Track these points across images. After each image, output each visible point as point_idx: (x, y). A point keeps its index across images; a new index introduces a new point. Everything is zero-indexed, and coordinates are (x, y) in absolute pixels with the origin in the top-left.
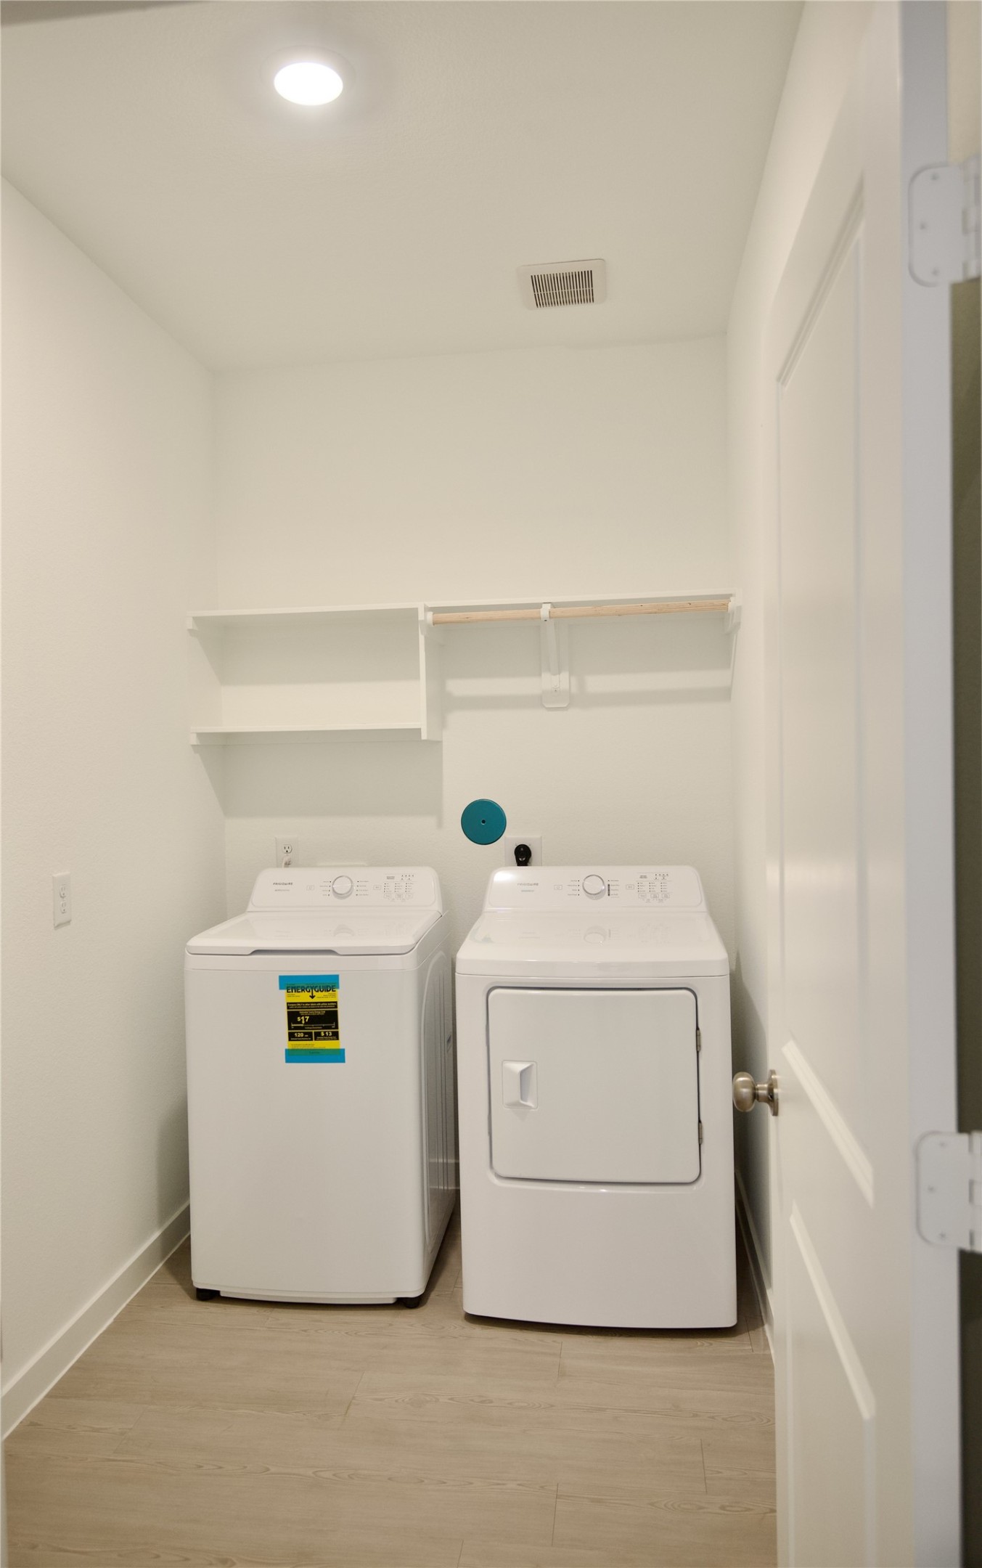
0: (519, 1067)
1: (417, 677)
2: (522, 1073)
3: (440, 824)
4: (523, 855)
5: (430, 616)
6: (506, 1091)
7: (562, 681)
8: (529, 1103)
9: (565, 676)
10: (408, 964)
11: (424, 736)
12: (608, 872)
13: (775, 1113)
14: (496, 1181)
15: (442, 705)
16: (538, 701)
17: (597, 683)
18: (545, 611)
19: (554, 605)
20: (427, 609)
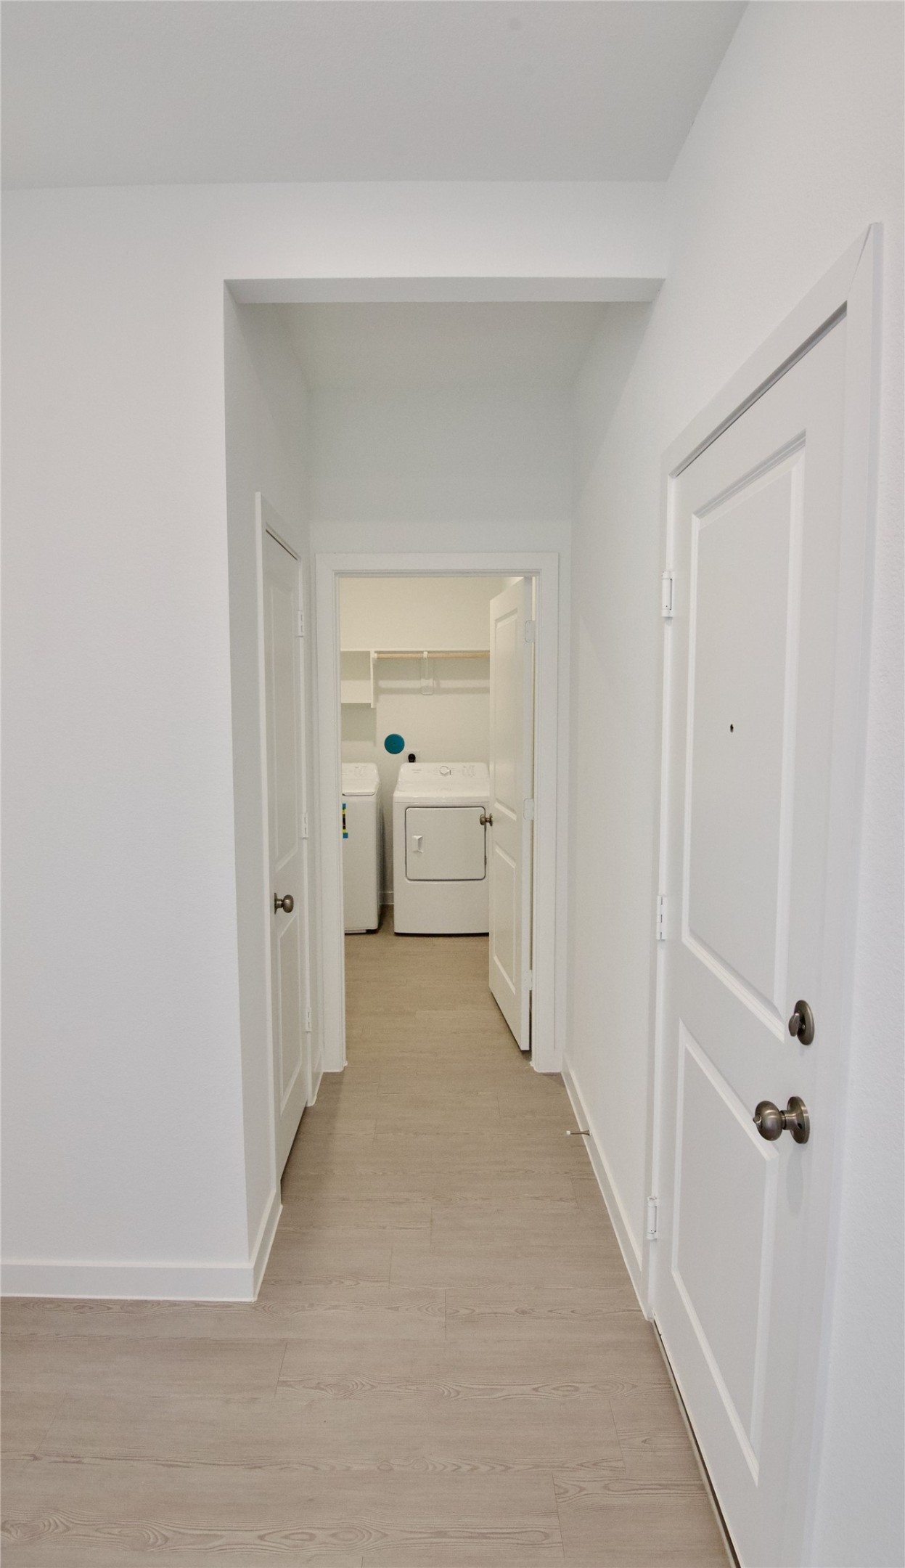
0: (418, 837)
1: (370, 678)
2: (420, 839)
3: (375, 744)
4: (412, 758)
5: (376, 655)
6: (413, 846)
7: (430, 682)
8: (422, 851)
9: (431, 680)
10: (373, 799)
11: (372, 707)
12: (450, 765)
13: (491, 825)
14: (409, 882)
15: (378, 691)
16: (419, 691)
17: (446, 684)
18: (425, 654)
19: (429, 652)
20: (376, 652)
